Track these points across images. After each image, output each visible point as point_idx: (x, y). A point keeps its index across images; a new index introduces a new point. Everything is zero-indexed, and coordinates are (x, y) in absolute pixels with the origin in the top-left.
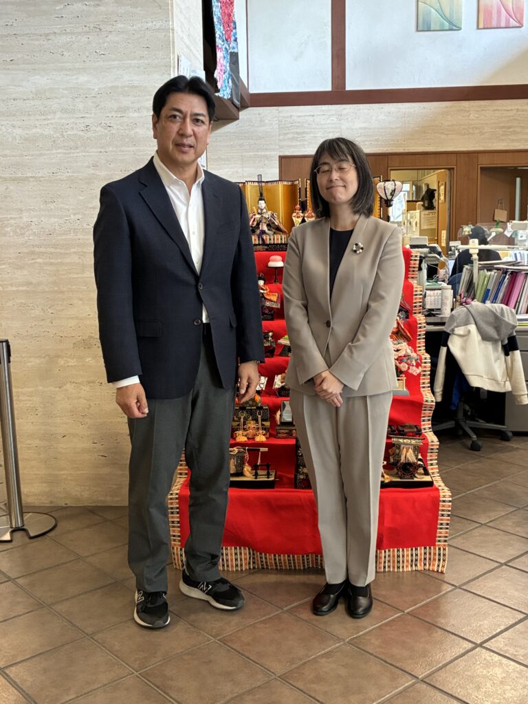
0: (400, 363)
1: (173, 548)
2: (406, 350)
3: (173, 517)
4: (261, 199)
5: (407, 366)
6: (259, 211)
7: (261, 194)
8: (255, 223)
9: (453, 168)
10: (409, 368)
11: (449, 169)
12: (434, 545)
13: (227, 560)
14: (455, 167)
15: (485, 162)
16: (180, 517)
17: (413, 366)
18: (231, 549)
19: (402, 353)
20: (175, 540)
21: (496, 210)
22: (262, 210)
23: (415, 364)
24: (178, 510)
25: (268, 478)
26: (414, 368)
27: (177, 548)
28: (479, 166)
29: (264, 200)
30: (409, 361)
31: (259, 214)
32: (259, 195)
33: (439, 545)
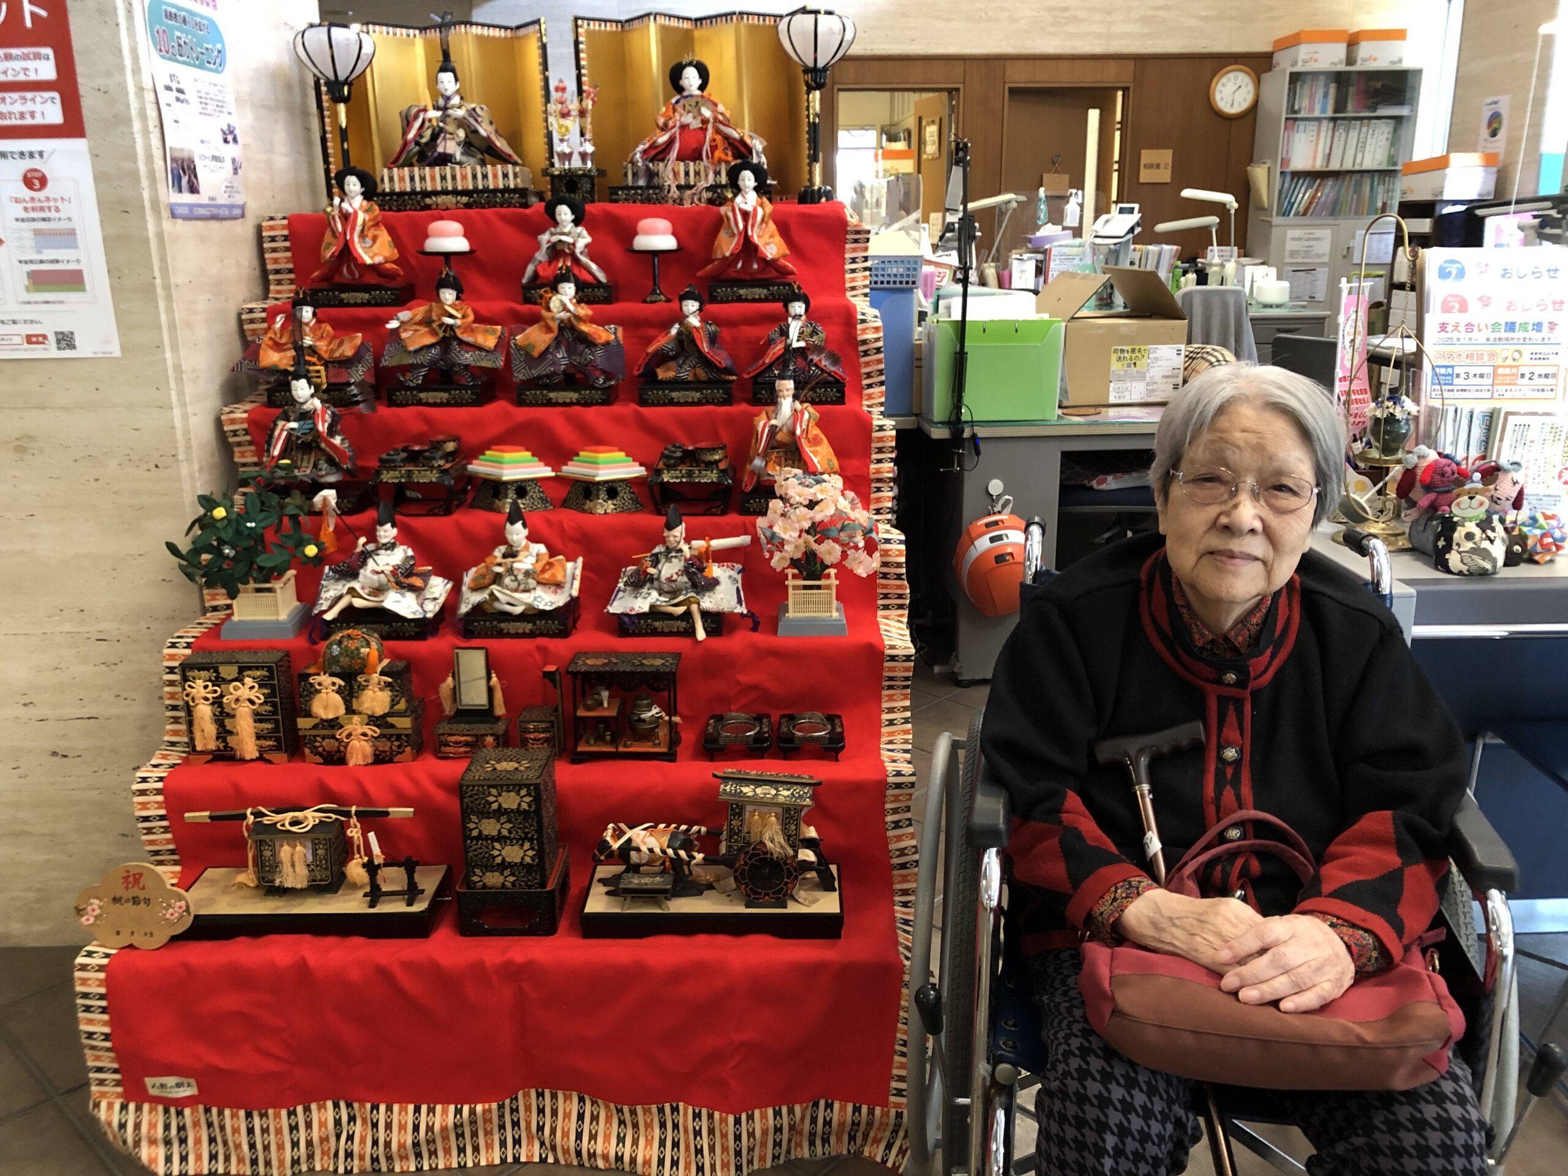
0: (819, 542)
1: (97, 1105)
2: (835, 502)
3: (90, 1022)
4: (444, 69)
5: (838, 549)
6: (441, 102)
7: (446, 55)
8: (428, 134)
9: (958, 90)
10: (844, 555)
11: (950, 91)
12: (885, 1104)
13: (266, 1148)
14: (961, 86)
15: (1019, 77)
16: (111, 1023)
17: (856, 548)
18: (277, 1116)
19: (821, 514)
20: (101, 1082)
21: (1045, 176)
22: (448, 99)
23: (861, 544)
24: (104, 1003)
25: (410, 904)
26: (863, 555)
27: (110, 1106)
28: (1007, 86)
29: (453, 71)
30: (843, 536)
31: (437, 108)
32: (441, 58)
33: (897, 1105)
